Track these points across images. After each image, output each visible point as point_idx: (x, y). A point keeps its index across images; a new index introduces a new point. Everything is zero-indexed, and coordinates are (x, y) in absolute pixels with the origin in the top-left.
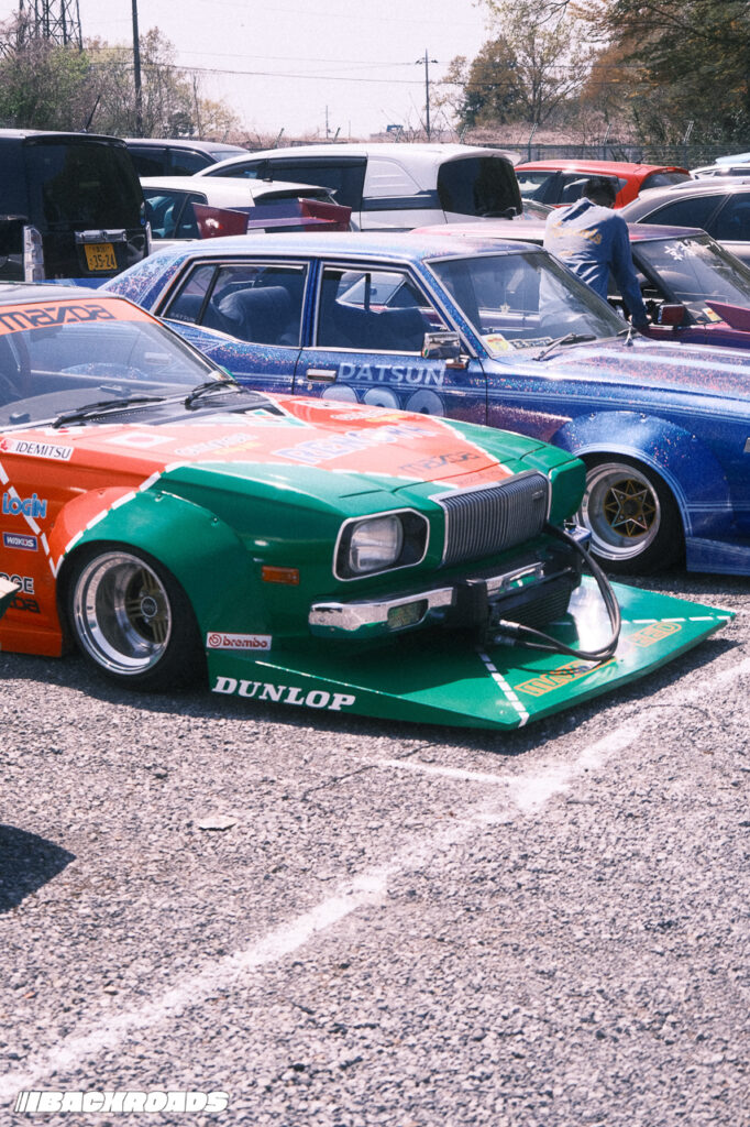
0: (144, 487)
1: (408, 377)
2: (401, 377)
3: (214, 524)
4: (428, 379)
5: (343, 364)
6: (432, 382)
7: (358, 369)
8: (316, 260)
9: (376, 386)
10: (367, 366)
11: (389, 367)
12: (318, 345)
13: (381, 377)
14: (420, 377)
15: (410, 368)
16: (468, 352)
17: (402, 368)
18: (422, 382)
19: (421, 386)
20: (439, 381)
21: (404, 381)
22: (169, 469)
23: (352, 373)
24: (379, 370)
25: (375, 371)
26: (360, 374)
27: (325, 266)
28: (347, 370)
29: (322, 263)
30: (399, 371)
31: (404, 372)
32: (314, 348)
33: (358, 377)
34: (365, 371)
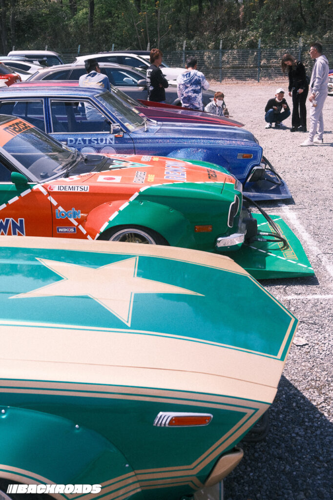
0: (132, 199)
1: (99, 142)
2: (96, 142)
3: (171, 212)
4: (108, 142)
5: (69, 139)
6: (110, 143)
7: (76, 140)
8: (46, 98)
9: (85, 146)
10: (79, 139)
11: (90, 138)
12: (54, 132)
13: (87, 143)
14: (104, 142)
15: (99, 138)
16: (122, 131)
17: (96, 138)
18: (106, 143)
19: (105, 145)
20: (113, 142)
21: (98, 143)
22: (142, 190)
23: (74, 142)
24: (86, 140)
25: (84, 141)
26: (78, 142)
27: (51, 100)
28: (71, 141)
29: (49, 99)
30: (95, 140)
31: (97, 140)
32: (53, 133)
33: (77, 143)
34: (80, 141)
